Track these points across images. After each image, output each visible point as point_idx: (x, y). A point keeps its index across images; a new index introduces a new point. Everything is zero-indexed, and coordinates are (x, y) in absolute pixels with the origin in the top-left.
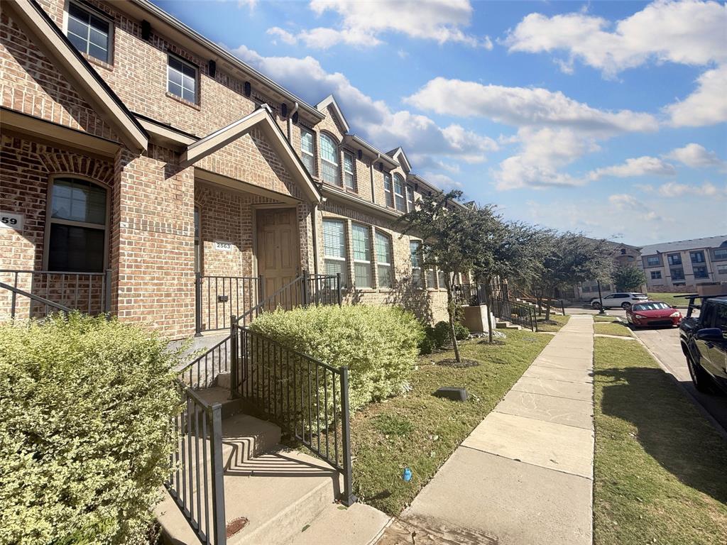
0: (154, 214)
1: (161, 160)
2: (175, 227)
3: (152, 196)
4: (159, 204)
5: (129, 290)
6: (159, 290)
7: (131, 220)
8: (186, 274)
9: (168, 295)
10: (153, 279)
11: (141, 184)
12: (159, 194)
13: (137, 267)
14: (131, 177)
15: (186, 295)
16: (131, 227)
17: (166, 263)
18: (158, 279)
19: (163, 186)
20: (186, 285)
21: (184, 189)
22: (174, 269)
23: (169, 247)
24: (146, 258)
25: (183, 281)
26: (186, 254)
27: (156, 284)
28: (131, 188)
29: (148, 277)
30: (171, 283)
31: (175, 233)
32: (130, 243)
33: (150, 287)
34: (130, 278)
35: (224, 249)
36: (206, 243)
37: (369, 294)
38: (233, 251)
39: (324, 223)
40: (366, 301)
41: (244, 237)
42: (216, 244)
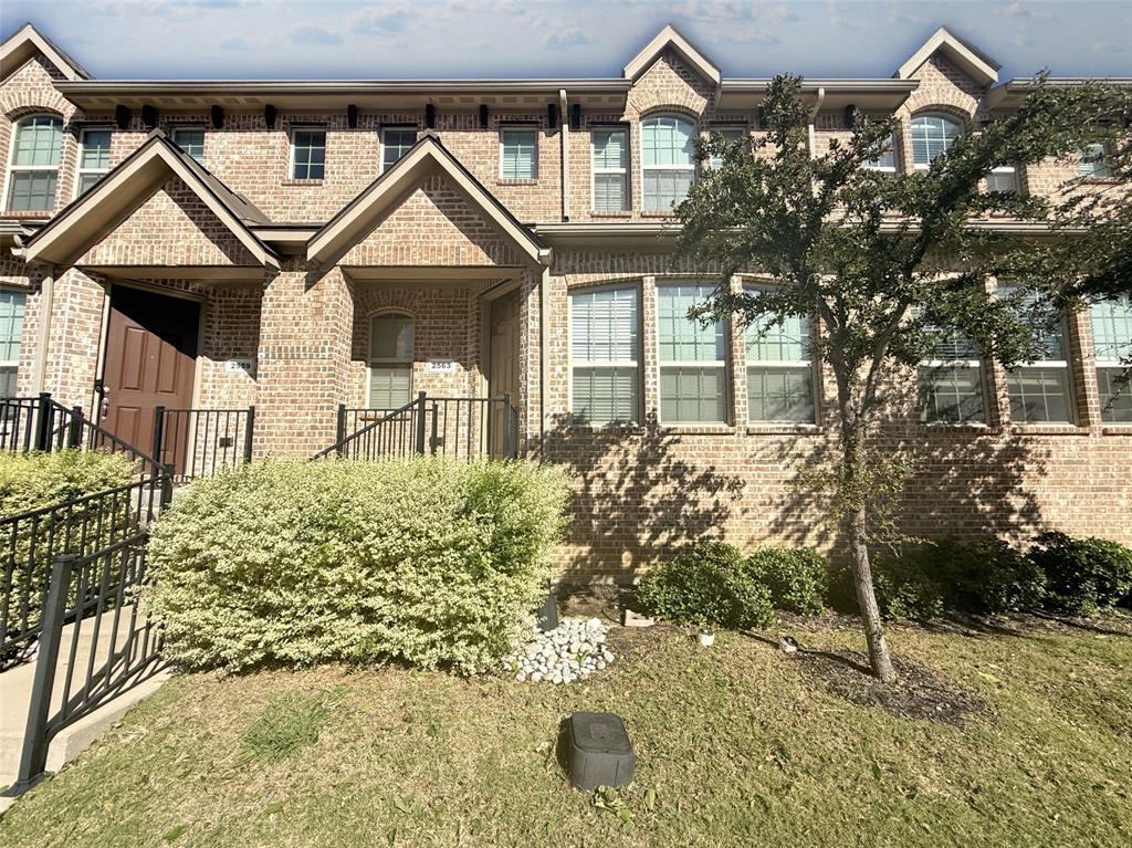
0: (290, 337)
1: (302, 270)
2: (310, 349)
3: (290, 317)
4: (297, 324)
5: (263, 428)
6: (291, 428)
7: (267, 349)
8: (322, 408)
9: (300, 434)
10: (286, 415)
11: (279, 306)
12: (297, 312)
13: (271, 401)
14: (271, 300)
15: (320, 434)
16: (267, 356)
17: (300, 395)
18: (291, 414)
19: (303, 302)
20: (321, 422)
21: (325, 299)
22: (308, 402)
23: (305, 374)
24: (281, 391)
25: (318, 417)
26: (323, 383)
27: (289, 421)
28: (270, 312)
29: (281, 413)
30: (304, 420)
31: (311, 358)
32: (266, 376)
33: (283, 424)
34: (264, 414)
35: (441, 370)
36: (416, 365)
37: (703, 437)
38: (454, 372)
39: (570, 298)
40: (694, 453)
41: (471, 348)
42: (430, 365)
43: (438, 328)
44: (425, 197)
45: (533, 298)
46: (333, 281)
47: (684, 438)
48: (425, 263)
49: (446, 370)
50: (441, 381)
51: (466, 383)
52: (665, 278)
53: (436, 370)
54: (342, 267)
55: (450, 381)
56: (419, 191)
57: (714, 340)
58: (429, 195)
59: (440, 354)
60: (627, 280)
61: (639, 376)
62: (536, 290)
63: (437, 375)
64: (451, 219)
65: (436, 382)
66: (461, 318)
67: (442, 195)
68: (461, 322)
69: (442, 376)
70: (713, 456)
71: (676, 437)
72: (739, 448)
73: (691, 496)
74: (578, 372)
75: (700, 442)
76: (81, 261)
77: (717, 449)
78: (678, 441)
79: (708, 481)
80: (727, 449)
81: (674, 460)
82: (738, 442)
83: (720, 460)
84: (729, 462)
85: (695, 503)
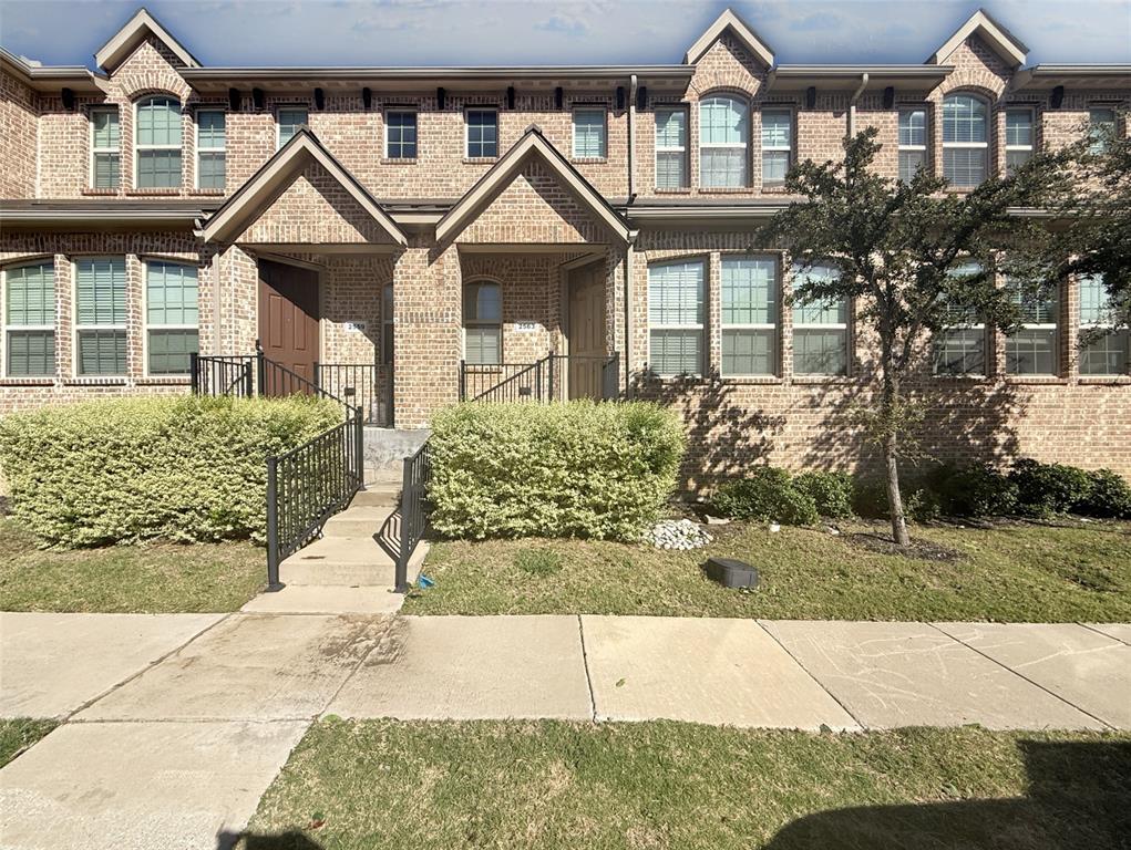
0: (419, 304)
1: (426, 247)
2: (437, 314)
3: (418, 287)
4: (424, 293)
5: (402, 379)
6: (424, 379)
7: (401, 314)
8: (448, 363)
9: (432, 384)
10: (419, 368)
11: (408, 278)
12: (424, 283)
13: (407, 357)
14: (401, 273)
15: (448, 384)
16: (401, 321)
17: (430, 353)
18: (424, 368)
19: (427, 274)
20: (448, 374)
21: (445, 272)
22: (437, 358)
23: (433, 336)
24: (414, 349)
25: (446, 370)
26: (448, 342)
27: (423, 374)
28: (401, 283)
29: (416, 367)
30: (435, 373)
31: (437, 321)
32: (401, 336)
33: (418, 376)
34: (402, 368)
35: (527, 330)
36: (505, 325)
37: (756, 387)
38: (538, 332)
39: (648, 270)
40: (749, 399)
41: (552, 311)
42: (517, 326)
43: (523, 294)
44: (526, 182)
45: (618, 271)
46: (450, 257)
47: (738, 387)
48: (528, 240)
49: (531, 330)
50: (527, 340)
51: (548, 342)
52: (727, 253)
53: (523, 330)
54: (458, 244)
55: (534, 339)
56: (520, 177)
57: (765, 306)
58: (529, 180)
59: (525, 317)
60: (696, 255)
61: (704, 337)
62: (621, 264)
63: (524, 335)
64: (548, 202)
65: (523, 341)
66: (542, 285)
67: (540, 180)
68: (543, 288)
69: (528, 335)
70: (764, 401)
71: (731, 387)
72: (785, 396)
73: (744, 433)
74: (655, 333)
75: (754, 390)
76: (240, 239)
77: (767, 396)
78: (734, 390)
79: (757, 421)
80: (776, 396)
81: (730, 406)
82: (785, 390)
83: (770, 405)
84: (777, 407)
85: (747, 439)
